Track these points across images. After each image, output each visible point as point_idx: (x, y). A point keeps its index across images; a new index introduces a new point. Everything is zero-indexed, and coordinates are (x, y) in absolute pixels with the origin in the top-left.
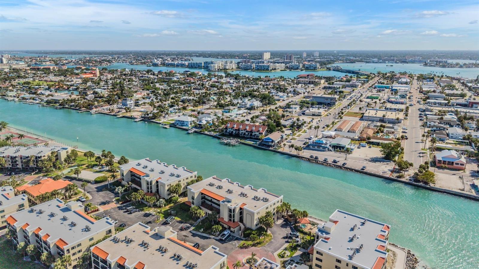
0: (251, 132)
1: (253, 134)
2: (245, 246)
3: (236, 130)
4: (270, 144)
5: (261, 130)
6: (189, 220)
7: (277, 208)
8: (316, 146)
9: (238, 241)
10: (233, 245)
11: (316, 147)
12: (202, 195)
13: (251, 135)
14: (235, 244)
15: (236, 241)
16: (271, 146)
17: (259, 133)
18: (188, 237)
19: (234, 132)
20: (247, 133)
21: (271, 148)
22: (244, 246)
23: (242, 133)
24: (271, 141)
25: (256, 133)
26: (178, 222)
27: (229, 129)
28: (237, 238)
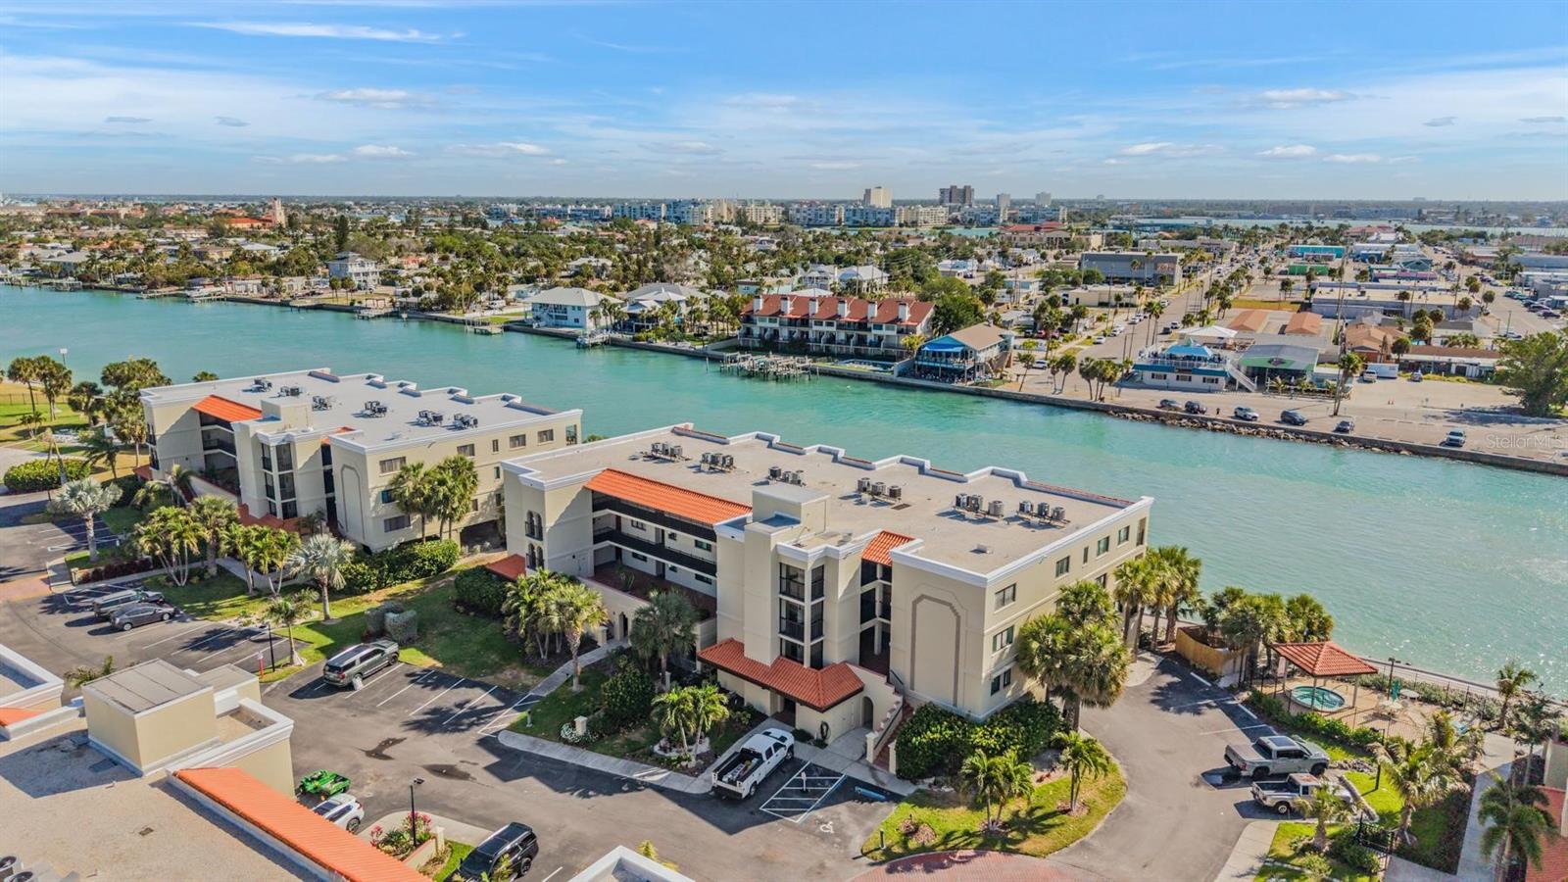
0: (863, 325)
1: (870, 337)
2: (923, 848)
3: (792, 322)
4: (956, 363)
5: (908, 316)
6: (496, 668)
7: (1120, 575)
8: (1171, 370)
9: (864, 807)
10: (823, 837)
11: (1172, 376)
12: (595, 508)
13: (862, 340)
14: (839, 832)
15: (842, 810)
16: (959, 374)
17: (900, 332)
18: (465, 776)
19: (784, 333)
20: (841, 336)
21: (958, 384)
22: (913, 844)
23: (821, 334)
24: (959, 349)
25: (884, 332)
26: (413, 677)
27: (763, 320)
28: (851, 782)
